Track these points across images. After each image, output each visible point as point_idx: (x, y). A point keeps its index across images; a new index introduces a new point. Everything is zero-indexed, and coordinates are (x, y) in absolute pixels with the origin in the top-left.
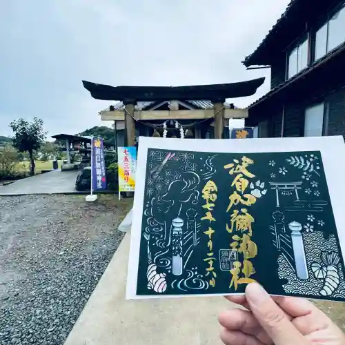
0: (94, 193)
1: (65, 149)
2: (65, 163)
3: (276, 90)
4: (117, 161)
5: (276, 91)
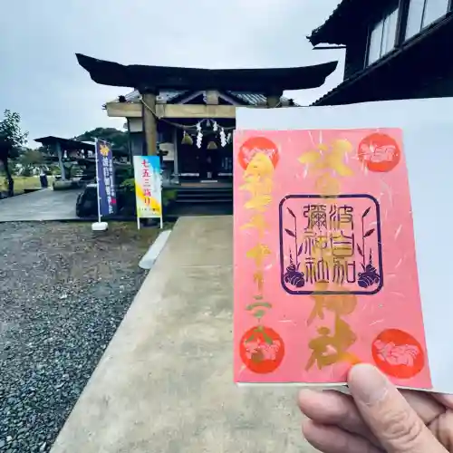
0: (102, 221)
1: (56, 159)
2: (58, 179)
3: (350, 80)
4: (133, 177)
5: (351, 83)
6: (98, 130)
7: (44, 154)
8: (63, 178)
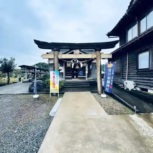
5: (122, 48)
6: (40, 63)
7: (22, 71)
8: (26, 78)
